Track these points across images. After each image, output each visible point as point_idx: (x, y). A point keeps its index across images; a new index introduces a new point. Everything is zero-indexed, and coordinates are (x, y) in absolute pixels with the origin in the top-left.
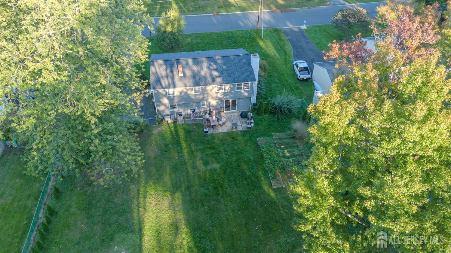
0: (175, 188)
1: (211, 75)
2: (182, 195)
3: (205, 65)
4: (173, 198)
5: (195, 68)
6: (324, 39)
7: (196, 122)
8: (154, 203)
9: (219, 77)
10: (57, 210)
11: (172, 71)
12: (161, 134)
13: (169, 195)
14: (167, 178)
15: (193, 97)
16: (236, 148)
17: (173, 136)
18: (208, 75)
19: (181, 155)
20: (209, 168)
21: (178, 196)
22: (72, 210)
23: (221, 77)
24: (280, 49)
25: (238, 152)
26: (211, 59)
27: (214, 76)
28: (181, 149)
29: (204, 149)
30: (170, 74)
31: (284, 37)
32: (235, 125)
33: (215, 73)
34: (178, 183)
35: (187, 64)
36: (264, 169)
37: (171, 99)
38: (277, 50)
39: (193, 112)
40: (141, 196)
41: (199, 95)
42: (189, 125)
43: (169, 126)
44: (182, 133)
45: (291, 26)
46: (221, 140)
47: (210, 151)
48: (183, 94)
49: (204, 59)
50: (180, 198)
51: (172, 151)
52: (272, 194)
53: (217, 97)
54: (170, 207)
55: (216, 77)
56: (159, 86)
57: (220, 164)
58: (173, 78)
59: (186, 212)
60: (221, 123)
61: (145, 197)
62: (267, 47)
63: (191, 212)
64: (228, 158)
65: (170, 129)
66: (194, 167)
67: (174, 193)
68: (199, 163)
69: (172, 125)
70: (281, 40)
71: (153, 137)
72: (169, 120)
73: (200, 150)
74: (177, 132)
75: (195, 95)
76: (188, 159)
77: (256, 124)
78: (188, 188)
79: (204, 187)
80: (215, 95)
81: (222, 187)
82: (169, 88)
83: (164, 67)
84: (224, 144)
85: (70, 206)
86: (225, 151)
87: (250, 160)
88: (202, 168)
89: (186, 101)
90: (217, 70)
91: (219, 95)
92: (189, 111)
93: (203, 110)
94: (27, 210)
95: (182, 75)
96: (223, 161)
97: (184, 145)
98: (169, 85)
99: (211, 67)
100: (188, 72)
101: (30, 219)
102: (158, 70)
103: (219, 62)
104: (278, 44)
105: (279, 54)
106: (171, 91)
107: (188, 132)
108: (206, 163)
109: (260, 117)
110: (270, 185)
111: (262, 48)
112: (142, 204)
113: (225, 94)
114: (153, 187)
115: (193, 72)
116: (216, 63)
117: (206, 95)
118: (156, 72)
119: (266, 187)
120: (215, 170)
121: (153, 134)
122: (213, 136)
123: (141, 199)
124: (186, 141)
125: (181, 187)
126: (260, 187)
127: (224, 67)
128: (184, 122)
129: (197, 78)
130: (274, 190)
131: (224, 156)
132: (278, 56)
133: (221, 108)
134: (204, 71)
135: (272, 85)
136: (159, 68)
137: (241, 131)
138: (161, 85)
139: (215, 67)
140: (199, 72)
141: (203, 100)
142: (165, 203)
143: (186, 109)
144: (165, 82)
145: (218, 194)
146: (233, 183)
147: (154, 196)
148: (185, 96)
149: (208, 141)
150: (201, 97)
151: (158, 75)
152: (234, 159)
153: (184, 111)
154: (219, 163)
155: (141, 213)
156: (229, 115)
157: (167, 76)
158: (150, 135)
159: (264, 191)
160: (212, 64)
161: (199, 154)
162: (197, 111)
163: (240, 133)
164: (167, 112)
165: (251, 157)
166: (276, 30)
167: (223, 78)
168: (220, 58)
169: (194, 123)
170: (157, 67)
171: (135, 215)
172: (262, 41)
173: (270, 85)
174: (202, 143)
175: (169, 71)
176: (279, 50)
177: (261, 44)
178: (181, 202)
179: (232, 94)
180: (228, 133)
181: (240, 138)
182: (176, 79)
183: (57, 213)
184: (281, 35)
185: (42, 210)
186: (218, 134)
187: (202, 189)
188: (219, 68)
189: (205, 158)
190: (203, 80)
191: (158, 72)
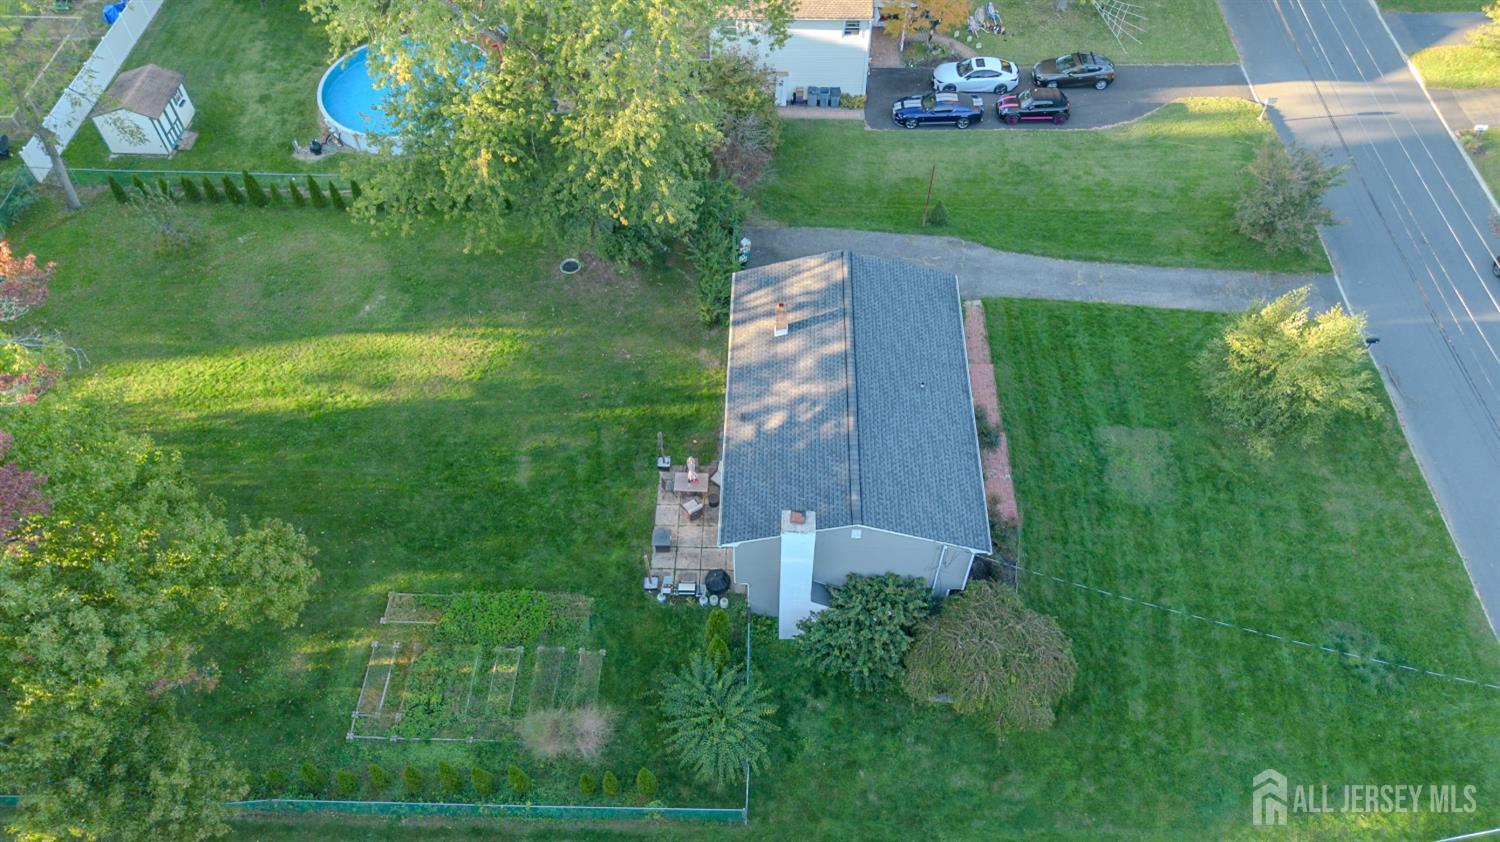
1: (768, 410)
3: (814, 389)
5: (807, 363)
8: (462, 350)
9: (758, 433)
11: (797, 307)
16: (577, 534)
18: (770, 400)
19: (593, 405)
20: (523, 459)
23: (761, 437)
25: (558, 535)
26: (842, 403)
27: (767, 417)
28: (616, 406)
29: (596, 456)
30: (785, 306)
32: (674, 546)
33: (774, 421)
34: (500, 396)
35: (824, 341)
40: (492, 329)
46: (619, 503)
47: (581, 471)
49: (841, 386)
51: (615, 386)
52: (376, 589)
54: (437, 377)
55: (760, 425)
56: (746, 288)
57: (524, 484)
59: (409, 405)
61: (482, 337)
63: (406, 414)
64: (541, 507)
66: (535, 430)
67: (474, 386)
68: (548, 439)
71: (681, 351)
73: (597, 445)
74: (690, 399)
76: (570, 418)
78: (477, 413)
79: (466, 443)
83: (816, 287)
84: (602, 506)
86: (570, 504)
87: (515, 561)
88: (528, 445)
90: (791, 423)
96: (532, 493)
97: (630, 412)
99: (802, 408)
100: (788, 347)
102: (806, 275)
103: (828, 428)
107: (681, 424)
108: (539, 455)
110: (401, 590)
112: (466, 330)
114: (509, 350)
115: (792, 360)
116: (820, 420)
119: (400, 577)
120: (510, 471)
122: (647, 483)
123: (481, 331)
124: (640, 418)
125: (487, 399)
126: (411, 565)
127: (801, 445)
129: (765, 374)
130: (384, 595)
131: (553, 499)
134: (787, 390)
136: (817, 275)
137: (645, 561)
139: (805, 417)
140: (789, 376)
142: (455, 370)
144: (757, 296)
147: (479, 352)
149: (630, 469)
151: (790, 276)
154: (533, 484)
155: (442, 330)
157: (780, 300)
160: (818, 409)
161: (580, 443)
163: (638, 556)
165: (523, 565)
167: (750, 444)
168: (843, 430)
170: (819, 269)
171: (444, 321)
174: (624, 456)
175: (804, 299)
180: (652, 522)
181: (617, 554)
187: (460, 439)
188: (799, 430)
189: (562, 456)
190: (756, 389)
191: (799, 277)
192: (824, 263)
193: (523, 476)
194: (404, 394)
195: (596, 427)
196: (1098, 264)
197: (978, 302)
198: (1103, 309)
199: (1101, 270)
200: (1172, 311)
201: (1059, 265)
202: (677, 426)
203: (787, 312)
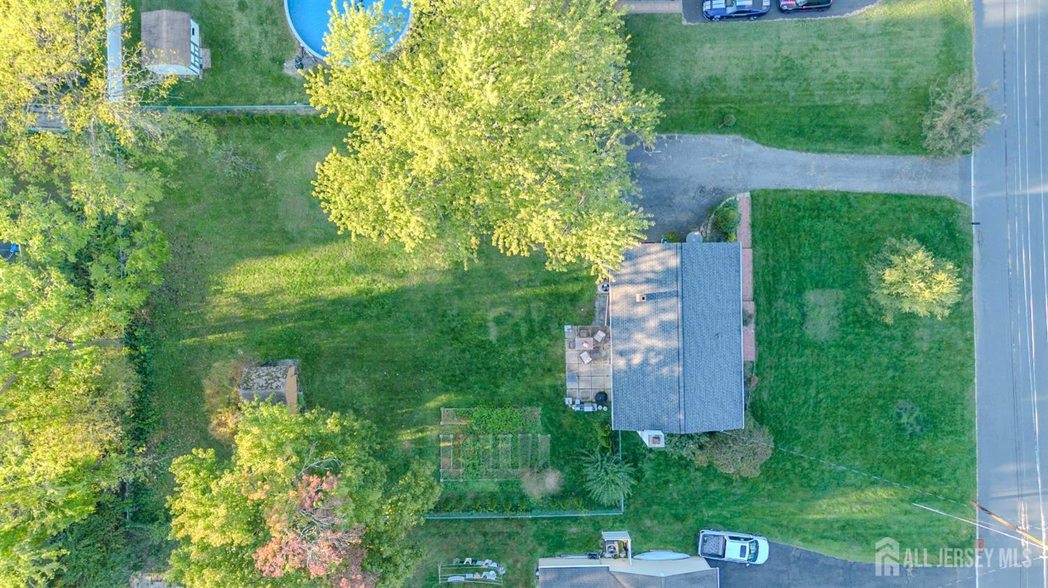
0: (463, 277)
1: (634, 351)
2: (449, 285)
3: (658, 343)
4: (444, 272)
5: (652, 324)
7: (597, 314)
9: (628, 365)
11: (648, 281)
16: (527, 370)
17: (569, 273)
18: (633, 345)
19: (523, 286)
20: (491, 324)
21: (448, 280)
23: (630, 368)
24: (852, 532)
25: (518, 372)
26: (675, 356)
27: (632, 356)
28: (535, 286)
29: (530, 321)
30: (641, 279)
32: (576, 377)
33: (637, 359)
34: (469, 281)
35: (664, 310)
36: (476, 404)
38: (848, 524)
42: (593, 301)
44: (573, 288)
46: (546, 351)
47: (524, 330)
49: (675, 344)
51: (534, 272)
55: (629, 360)
57: (494, 341)
58: (632, 282)
59: (420, 288)
62: (865, 503)
63: (420, 295)
64: (506, 355)
66: (494, 305)
68: (502, 311)
73: (529, 312)
74: (576, 280)
76: (512, 295)
77: (578, 415)
78: (460, 294)
79: (458, 315)
83: (659, 268)
84: (537, 353)
86: (521, 353)
87: (498, 387)
88: (492, 315)
90: (645, 363)
95: (639, 299)
96: (500, 346)
97: (544, 290)
98: (618, 275)
99: (652, 354)
100: (642, 310)
102: (654, 256)
103: (665, 370)
105: (824, 521)
107: (574, 298)
108: (499, 321)
110: (446, 406)
111: (861, 489)
116: (660, 365)
118: (649, 254)
119: (443, 398)
120: (486, 332)
122: (559, 338)
124: (551, 295)
125: (463, 284)
126: (447, 391)
129: (630, 325)
130: (438, 409)
131: (511, 350)
132: (817, 517)
134: (642, 340)
136: (658, 259)
137: (564, 385)
139: (653, 361)
146: (458, 356)
149: (548, 329)
151: (642, 256)
152: (503, 364)
154: (499, 340)
157: (637, 273)
159: (438, 395)
160: (662, 357)
161: (520, 313)
163: (560, 383)
165: (503, 389)
167: (626, 372)
168: (676, 374)
169: (597, 309)
170: (661, 255)
174: (544, 321)
175: (651, 276)
180: (564, 362)
181: (548, 381)
182: (630, 289)
187: (454, 312)
188: (649, 368)
189: (511, 321)
190: (625, 335)
191: (647, 258)
192: (664, 250)
193: (493, 334)
194: (415, 281)
195: (526, 301)
196: (826, 155)
197: (748, 194)
198: (823, 195)
199: (828, 160)
200: (865, 194)
201: (801, 157)
202: (572, 300)
203: (641, 283)
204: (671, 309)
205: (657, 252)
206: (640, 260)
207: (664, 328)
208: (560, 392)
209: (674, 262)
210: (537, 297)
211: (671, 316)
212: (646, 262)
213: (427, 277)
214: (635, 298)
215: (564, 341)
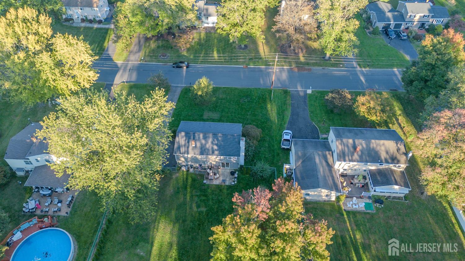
0: (177, 219)
1: (212, 148)
2: (179, 225)
3: (210, 140)
4: (174, 227)
5: (203, 142)
6: (319, 108)
8: (163, 227)
10: (112, 220)
11: (188, 142)
12: (177, 180)
13: (172, 224)
14: (173, 212)
15: (200, 159)
16: (220, 198)
17: (184, 181)
18: (210, 148)
19: (186, 197)
20: (199, 210)
21: (177, 225)
22: (120, 223)
24: (281, 113)
25: (220, 201)
26: (215, 135)
27: (214, 149)
28: (186, 193)
29: (200, 196)
30: (187, 144)
31: (289, 101)
32: (224, 181)
33: (215, 147)
34: (179, 217)
35: (199, 138)
37: (186, 159)
38: (278, 114)
39: (200, 166)
40: (157, 221)
41: (204, 158)
42: (196, 174)
43: (183, 174)
44: (190, 180)
45: (299, 89)
46: (213, 191)
47: (204, 198)
48: (193, 157)
49: (211, 135)
50: (178, 227)
51: (181, 193)
53: (215, 161)
54: (171, 232)
55: (216, 150)
56: (179, 152)
57: (207, 209)
58: (188, 147)
60: (216, 177)
61: (159, 223)
62: (272, 110)
64: (213, 205)
65: (183, 176)
66: (191, 208)
67: (175, 223)
68: (194, 205)
69: (185, 173)
70: (285, 104)
71: (172, 181)
72: (184, 169)
73: (197, 196)
74: (187, 179)
75: (201, 158)
76: (189, 201)
77: (238, 182)
78: (184, 221)
79: (193, 222)
80: (214, 160)
81: (203, 225)
82: (185, 154)
83: (184, 138)
84: (213, 194)
85: (119, 220)
86: (212, 200)
87: (225, 209)
88: (195, 209)
89: (195, 160)
90: (217, 145)
91: (217, 160)
92: (198, 165)
93: (206, 165)
94: (97, 218)
95: (194, 146)
96: (209, 207)
97: (189, 190)
98: (185, 152)
99: (214, 142)
100: (198, 145)
101: (99, 223)
102: (180, 140)
103: (220, 139)
104: (282, 108)
105: (278, 119)
106: (186, 155)
107: (194, 180)
108: (198, 206)
109: (243, 176)
111: (268, 111)
112: (156, 227)
113: (220, 160)
114: (165, 217)
115: (202, 144)
116: (218, 140)
117: (208, 159)
118: (179, 141)
120: (202, 212)
121: (172, 178)
122: (208, 186)
123: (157, 223)
124: (191, 187)
125: (180, 220)
127: (222, 143)
128: (193, 172)
129: (203, 149)
131: (211, 203)
132: (276, 120)
133: (219, 166)
134: (209, 145)
135: (262, 148)
136: (181, 138)
137: (227, 186)
138: (180, 151)
139: (216, 142)
140: (205, 145)
141: (206, 161)
142: (169, 228)
143: (196, 163)
144: (183, 150)
145: (199, 229)
146: (210, 223)
147: (164, 223)
148: (195, 158)
149: (204, 189)
150: (205, 160)
151: (179, 143)
152: (216, 206)
153: (195, 164)
154: (206, 207)
155: (155, 233)
156: (224, 170)
157: (185, 145)
158: (171, 178)
160: (215, 139)
161: (196, 199)
162: (203, 165)
163: (226, 187)
164: (184, 164)
165: (227, 207)
166: (286, 92)
167: (220, 151)
168: (221, 135)
169: (199, 173)
170: (180, 138)
171: (151, 233)
172: (271, 102)
173: (260, 149)
174: (201, 191)
175: (186, 141)
176: (280, 115)
177: (269, 106)
178: (178, 229)
179: (225, 160)
180: (218, 185)
181: (225, 191)
182: (190, 148)
183: (112, 223)
184: (288, 98)
185: (105, 219)
186: (212, 185)
187: (191, 224)
188: (219, 144)
189: (199, 202)
190: (207, 151)
191: (180, 142)
192: (178, 136)
193: (203, 209)
195: (192, 196)
202: (194, 181)
203: (189, 144)
204: (199, 135)
205: (179, 139)
206: (181, 144)
207: (205, 138)
208: (230, 187)
209: (183, 134)
210: (191, 192)
211: (201, 136)
212: (182, 143)
213: (174, 234)
214: (193, 147)
215: (210, 184)
